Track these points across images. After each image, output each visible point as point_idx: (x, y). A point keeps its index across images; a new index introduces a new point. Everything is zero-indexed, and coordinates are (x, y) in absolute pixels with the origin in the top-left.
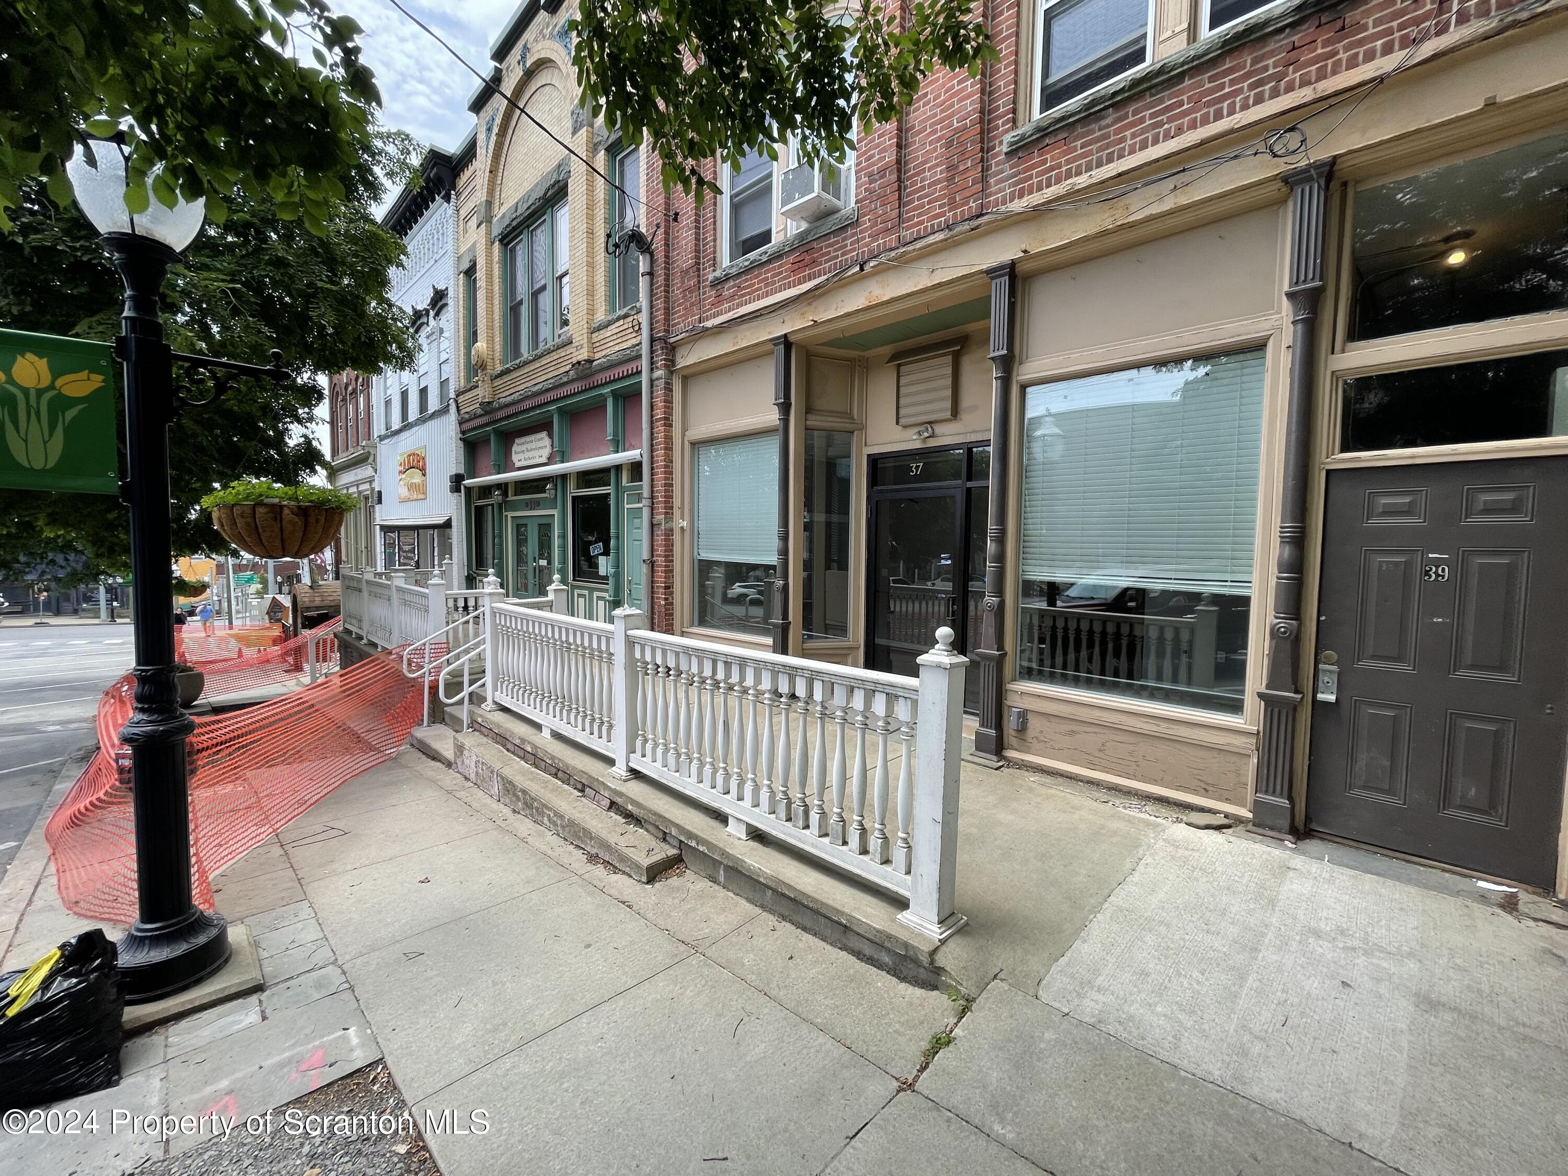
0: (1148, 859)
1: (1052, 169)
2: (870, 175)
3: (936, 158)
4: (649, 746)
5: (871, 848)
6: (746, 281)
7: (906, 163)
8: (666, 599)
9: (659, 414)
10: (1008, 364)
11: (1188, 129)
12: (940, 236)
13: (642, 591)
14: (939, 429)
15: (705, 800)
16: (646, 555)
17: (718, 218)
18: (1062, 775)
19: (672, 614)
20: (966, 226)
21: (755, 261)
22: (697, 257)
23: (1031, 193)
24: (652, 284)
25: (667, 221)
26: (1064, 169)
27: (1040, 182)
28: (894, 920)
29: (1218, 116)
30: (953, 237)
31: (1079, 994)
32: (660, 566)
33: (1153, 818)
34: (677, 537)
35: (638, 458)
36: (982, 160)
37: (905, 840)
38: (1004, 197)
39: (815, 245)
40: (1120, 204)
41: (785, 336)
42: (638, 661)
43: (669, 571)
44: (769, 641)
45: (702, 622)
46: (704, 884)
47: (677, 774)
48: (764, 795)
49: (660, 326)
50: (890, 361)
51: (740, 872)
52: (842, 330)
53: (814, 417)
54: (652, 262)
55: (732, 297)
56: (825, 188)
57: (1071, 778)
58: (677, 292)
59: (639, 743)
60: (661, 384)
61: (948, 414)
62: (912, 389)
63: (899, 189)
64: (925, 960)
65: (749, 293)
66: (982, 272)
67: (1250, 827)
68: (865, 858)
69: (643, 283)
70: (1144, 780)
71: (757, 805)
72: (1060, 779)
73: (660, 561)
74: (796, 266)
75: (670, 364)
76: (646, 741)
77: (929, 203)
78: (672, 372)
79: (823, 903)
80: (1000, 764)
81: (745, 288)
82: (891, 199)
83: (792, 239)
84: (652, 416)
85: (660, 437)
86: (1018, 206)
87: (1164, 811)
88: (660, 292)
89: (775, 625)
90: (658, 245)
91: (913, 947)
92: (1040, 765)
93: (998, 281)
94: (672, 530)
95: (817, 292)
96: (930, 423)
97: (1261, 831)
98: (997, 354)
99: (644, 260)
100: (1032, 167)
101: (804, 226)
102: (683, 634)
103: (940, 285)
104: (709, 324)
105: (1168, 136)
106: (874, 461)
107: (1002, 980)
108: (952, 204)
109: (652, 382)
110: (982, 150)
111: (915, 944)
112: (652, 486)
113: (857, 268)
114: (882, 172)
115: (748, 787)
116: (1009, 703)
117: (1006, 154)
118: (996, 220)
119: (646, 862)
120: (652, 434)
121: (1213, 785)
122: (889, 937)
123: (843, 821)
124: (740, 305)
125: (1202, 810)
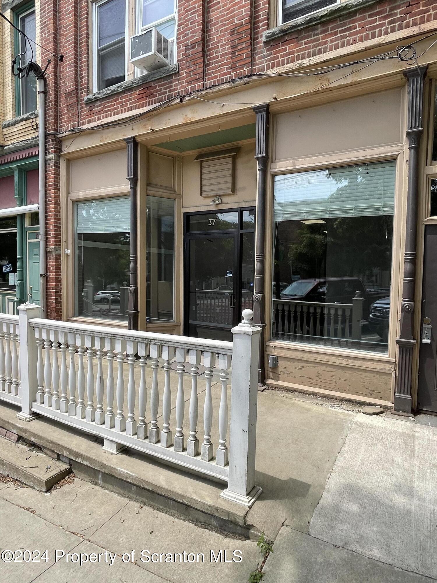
0: (350, 436)
1: (289, 54)
2: (186, 46)
3: (225, 41)
4: (46, 396)
5: (202, 452)
6: (109, 102)
7: (207, 42)
8: (56, 299)
9: (51, 182)
10: (265, 162)
11: (359, 41)
12: (227, 86)
13: (39, 295)
14: (225, 199)
15: (87, 429)
16: (42, 271)
17: (90, 62)
18: (297, 392)
19: (61, 309)
20: (242, 81)
21: (114, 91)
22: (76, 85)
23: (278, 66)
24: (45, 100)
25: (55, 61)
26: (296, 55)
27: (283, 61)
28: (218, 497)
29: (373, 37)
30: (234, 87)
31: (332, 527)
32: (52, 278)
33: (346, 412)
34: (63, 260)
35: (37, 210)
36: (251, 44)
37: (223, 445)
38: (263, 67)
39: (152, 84)
40: (325, 78)
41: (134, 138)
42: (37, 339)
43: (58, 282)
44: (126, 323)
45: (81, 314)
46: (88, 486)
47: (67, 414)
48: (129, 423)
49: (51, 127)
50: (196, 159)
51: (114, 477)
52: (169, 137)
53: (152, 189)
54: (46, 85)
55: (99, 112)
56: (159, 49)
57: (301, 393)
58: (63, 106)
59: (39, 394)
60: (52, 163)
61: (230, 191)
62: (209, 176)
63: (203, 56)
64: (241, 522)
65: (111, 110)
66: (251, 108)
67: (393, 411)
68: (199, 458)
69: (39, 98)
70: (339, 391)
71: (124, 430)
72: (296, 394)
73: (52, 275)
74: (140, 96)
75: (58, 150)
76: (44, 393)
77: (221, 66)
78: (59, 157)
79: (172, 492)
80: (264, 388)
81: (108, 107)
82: (199, 61)
83: (138, 79)
84: (46, 183)
85: (52, 197)
86: (271, 72)
87: (351, 407)
88: (51, 105)
89: (129, 314)
90: (49, 74)
91: (233, 514)
92: (286, 387)
93: (260, 114)
94: (60, 255)
95: (154, 112)
96: (219, 196)
97: (398, 413)
98: (259, 156)
99: (40, 82)
100: (278, 52)
101: (145, 72)
102: (68, 321)
103: (227, 114)
104: (84, 127)
105: (349, 44)
106: (188, 217)
107: (287, 526)
108: (234, 68)
109: (46, 162)
110: (251, 38)
111: (234, 512)
112: (46, 227)
113: (179, 100)
114: (193, 45)
115: (118, 418)
116: (268, 353)
117: (264, 43)
118: (259, 80)
119: (45, 477)
120: (46, 194)
121: (374, 391)
122: (217, 509)
123: (183, 436)
124: (104, 117)
125: (369, 405)
